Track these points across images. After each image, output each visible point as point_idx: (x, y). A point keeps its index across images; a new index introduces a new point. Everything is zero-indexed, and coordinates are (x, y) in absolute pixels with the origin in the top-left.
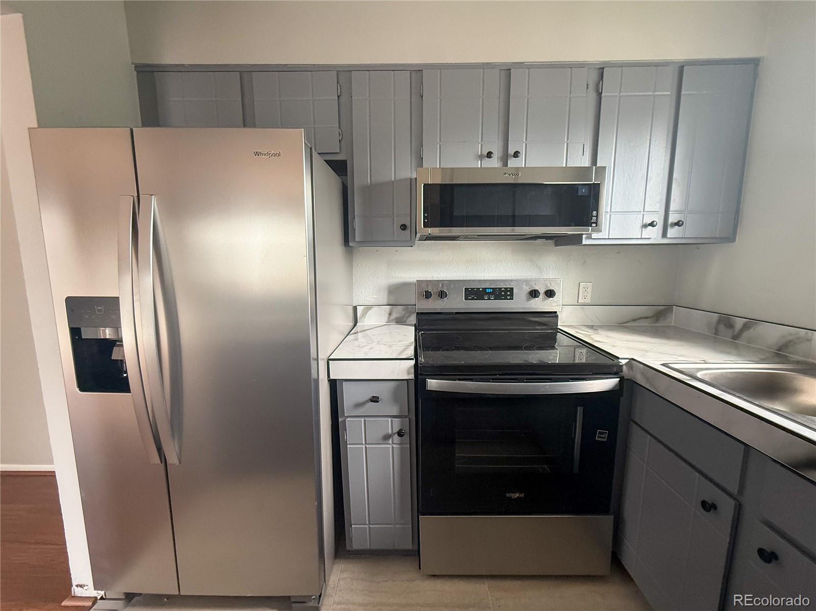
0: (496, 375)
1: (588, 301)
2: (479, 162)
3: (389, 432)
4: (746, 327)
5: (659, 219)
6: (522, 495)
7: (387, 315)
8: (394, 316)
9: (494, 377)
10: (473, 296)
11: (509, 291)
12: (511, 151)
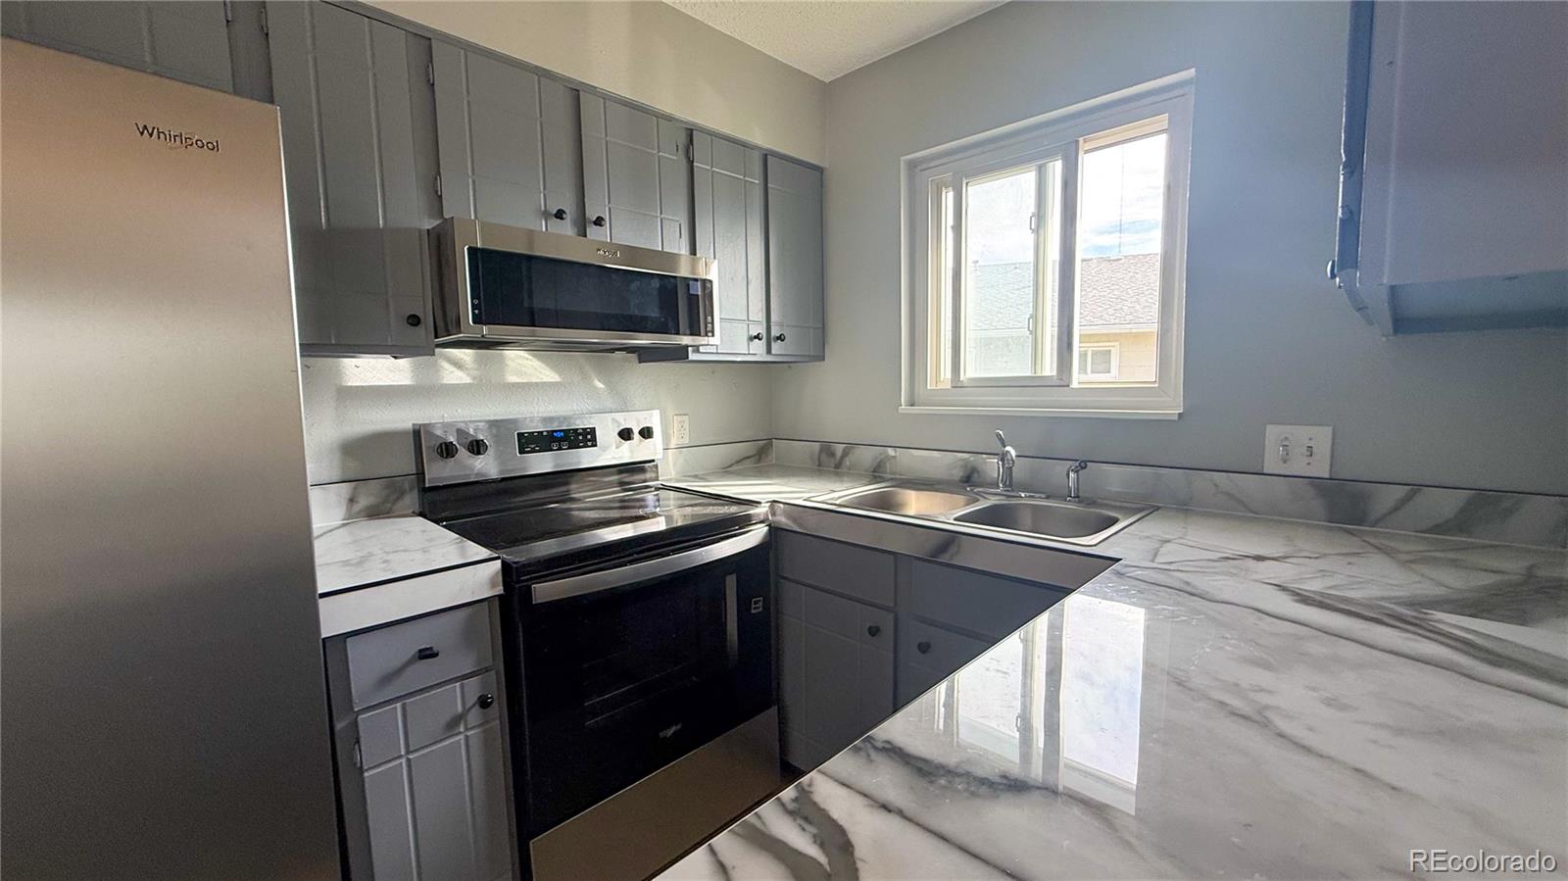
0: (631, 555)
1: (686, 441)
2: (544, 223)
3: (457, 711)
4: (845, 453)
5: (761, 330)
6: (679, 727)
7: (344, 503)
8: (363, 502)
9: (631, 558)
10: (533, 446)
11: (589, 433)
12: (591, 214)
